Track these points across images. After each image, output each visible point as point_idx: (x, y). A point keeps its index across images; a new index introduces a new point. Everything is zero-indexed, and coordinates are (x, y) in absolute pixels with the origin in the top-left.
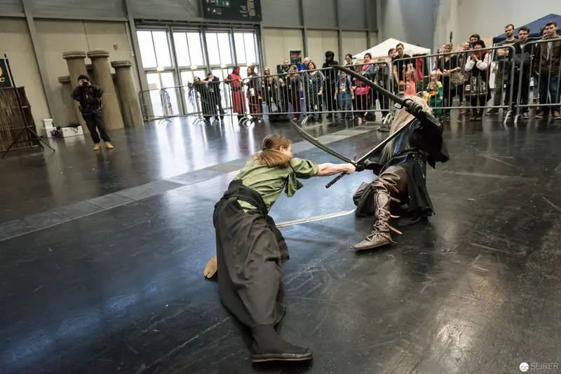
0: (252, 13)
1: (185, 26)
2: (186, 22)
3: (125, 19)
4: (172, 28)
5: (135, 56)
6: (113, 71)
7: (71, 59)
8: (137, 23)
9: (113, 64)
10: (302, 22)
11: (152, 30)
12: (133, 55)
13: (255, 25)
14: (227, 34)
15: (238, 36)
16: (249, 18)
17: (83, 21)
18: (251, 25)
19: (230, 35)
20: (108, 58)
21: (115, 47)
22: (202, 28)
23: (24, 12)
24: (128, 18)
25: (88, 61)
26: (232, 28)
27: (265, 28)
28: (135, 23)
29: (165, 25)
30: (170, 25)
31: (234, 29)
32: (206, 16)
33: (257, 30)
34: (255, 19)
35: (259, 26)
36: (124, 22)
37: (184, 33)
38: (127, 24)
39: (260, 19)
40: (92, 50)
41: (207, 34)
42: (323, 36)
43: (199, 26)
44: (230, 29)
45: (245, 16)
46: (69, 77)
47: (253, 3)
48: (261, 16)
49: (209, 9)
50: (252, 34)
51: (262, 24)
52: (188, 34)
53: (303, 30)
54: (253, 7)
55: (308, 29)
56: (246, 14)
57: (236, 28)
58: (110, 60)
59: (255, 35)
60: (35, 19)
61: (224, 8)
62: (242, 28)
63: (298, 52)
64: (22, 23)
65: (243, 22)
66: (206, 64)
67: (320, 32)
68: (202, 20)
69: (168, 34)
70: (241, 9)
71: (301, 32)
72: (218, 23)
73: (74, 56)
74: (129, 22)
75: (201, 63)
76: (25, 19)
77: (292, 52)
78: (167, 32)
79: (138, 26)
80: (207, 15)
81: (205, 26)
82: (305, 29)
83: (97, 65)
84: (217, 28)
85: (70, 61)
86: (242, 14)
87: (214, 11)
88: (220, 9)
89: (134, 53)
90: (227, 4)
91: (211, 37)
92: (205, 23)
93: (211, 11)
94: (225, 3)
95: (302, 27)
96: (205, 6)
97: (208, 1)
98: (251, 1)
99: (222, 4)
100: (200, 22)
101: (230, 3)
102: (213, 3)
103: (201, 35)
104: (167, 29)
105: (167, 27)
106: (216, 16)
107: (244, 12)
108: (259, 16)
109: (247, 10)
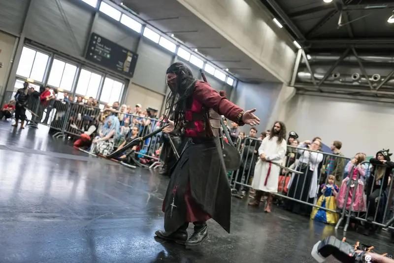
0: (126, 70)
1: (67, 58)
3: (18, 35)
4: (55, 55)
5: (12, 64)
8: (27, 41)
11: (37, 50)
12: (12, 62)
13: (126, 79)
14: (100, 76)
15: (109, 81)
16: (123, 72)
18: (122, 77)
19: (103, 78)
22: (81, 65)
24: (20, 35)
26: (106, 74)
27: (133, 83)
28: (25, 40)
29: (50, 51)
30: (54, 53)
31: (107, 75)
32: (86, 58)
33: (126, 82)
34: (126, 74)
35: (128, 81)
36: (16, 37)
37: (64, 63)
38: (17, 39)
39: (132, 76)
41: (83, 70)
43: (79, 63)
44: (104, 74)
45: (119, 69)
47: (129, 64)
48: (133, 74)
49: (91, 54)
50: (121, 84)
51: (132, 80)
52: (67, 64)
53: (165, 96)
54: (129, 66)
56: (120, 68)
57: (109, 75)
59: (124, 86)
61: (104, 58)
62: (113, 76)
63: (155, 111)
65: (116, 73)
66: (72, 91)
68: (83, 59)
69: (50, 58)
70: (119, 64)
71: (162, 97)
72: (95, 66)
74: (19, 38)
75: (69, 89)
79: (26, 44)
80: (88, 57)
81: (83, 64)
84: (93, 69)
86: (117, 67)
87: (95, 57)
88: (101, 57)
89: (13, 61)
90: (108, 56)
91: (84, 72)
92: (84, 62)
93: (93, 56)
94: (107, 55)
95: (164, 94)
96: (90, 50)
97: (93, 48)
98: (128, 62)
99: (104, 54)
100: (80, 60)
101: (111, 56)
102: (96, 51)
103: (78, 69)
104: (50, 55)
105: (51, 53)
106: (95, 61)
107: (119, 66)
108: (131, 73)
109: (123, 66)
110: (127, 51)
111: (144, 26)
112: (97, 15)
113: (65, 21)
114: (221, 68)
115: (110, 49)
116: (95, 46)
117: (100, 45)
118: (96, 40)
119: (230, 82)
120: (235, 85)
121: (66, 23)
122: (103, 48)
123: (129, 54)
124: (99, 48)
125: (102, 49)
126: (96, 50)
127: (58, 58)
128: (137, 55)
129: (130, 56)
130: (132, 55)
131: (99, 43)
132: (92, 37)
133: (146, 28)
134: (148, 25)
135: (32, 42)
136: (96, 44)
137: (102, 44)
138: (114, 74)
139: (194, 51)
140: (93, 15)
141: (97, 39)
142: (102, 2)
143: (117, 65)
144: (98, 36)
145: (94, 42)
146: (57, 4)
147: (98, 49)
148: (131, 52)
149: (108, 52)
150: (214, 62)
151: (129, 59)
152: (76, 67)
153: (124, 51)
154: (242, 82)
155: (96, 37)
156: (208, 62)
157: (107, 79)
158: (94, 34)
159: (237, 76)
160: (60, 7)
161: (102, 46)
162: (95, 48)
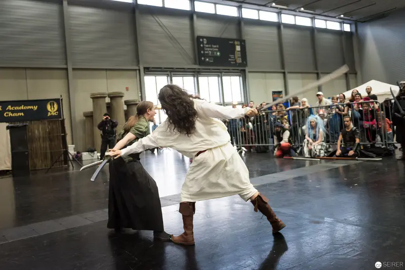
0: (239, 61)
1: (182, 72)
2: (184, 69)
3: (137, 68)
4: (172, 73)
5: (141, 97)
6: (125, 107)
7: (96, 98)
8: (146, 70)
9: (126, 103)
10: (283, 66)
11: (155, 75)
12: (140, 95)
13: (242, 70)
14: (217, 78)
15: (226, 79)
16: (236, 64)
17: (106, 70)
18: (237, 70)
19: (220, 78)
20: (123, 98)
21: (127, 89)
22: (196, 73)
23: (66, 64)
24: (139, 66)
25: (108, 100)
26: (221, 72)
27: (249, 72)
28: (144, 70)
29: (167, 71)
30: (170, 71)
31: (223, 74)
32: (200, 64)
33: (243, 74)
34: (240, 65)
35: (244, 71)
36: (136, 70)
37: (181, 78)
38: (138, 71)
39: (246, 65)
40: (111, 91)
41: (200, 78)
42: (303, 79)
43: (194, 72)
44: (220, 74)
45: (232, 63)
46: (92, 113)
47: (240, 53)
48: (246, 62)
49: (203, 58)
50: (238, 78)
51: (247, 70)
52: (184, 78)
53: (284, 73)
54: (240, 56)
55: (288, 72)
57: (225, 72)
58: (124, 99)
59: (241, 78)
60: (74, 69)
61: (216, 58)
62: (229, 73)
63: (280, 92)
64: (64, 72)
65: (231, 68)
67: (300, 75)
68: (196, 67)
69: (169, 78)
70: (230, 58)
71: (282, 75)
72: (209, 69)
73: (99, 96)
74: (139, 70)
76: (66, 69)
77: (274, 93)
78: (168, 77)
79: (146, 73)
80: (201, 63)
81: (198, 72)
82: (286, 73)
83: (114, 104)
84: (208, 72)
85: (95, 100)
87: (207, 59)
88: (212, 58)
89: (141, 94)
90: (218, 54)
91: (202, 79)
92: (199, 69)
93: (205, 60)
94: (216, 53)
95: (283, 71)
96: (200, 55)
97: (202, 52)
98: (238, 51)
99: (214, 54)
100: (195, 69)
101: (221, 53)
102: (207, 54)
103: (195, 78)
104: (168, 74)
105: (168, 73)
106: (208, 64)
107: (232, 60)
108: (244, 62)
109: (235, 58)
110: (234, 40)
111: (240, 8)
112: (195, 17)
113: (170, 37)
114: (335, 17)
115: (218, 46)
116: (203, 49)
117: (207, 46)
118: (203, 43)
119: (347, 28)
120: (354, 30)
121: (172, 38)
122: (212, 47)
123: (236, 43)
124: (207, 49)
125: (211, 49)
126: (206, 52)
127: (176, 75)
128: (244, 41)
129: (238, 45)
130: (239, 43)
131: (206, 44)
132: (197, 41)
133: (243, 9)
134: (244, 5)
135: (150, 69)
136: (204, 47)
137: (209, 45)
138: (228, 70)
139: (300, 12)
140: (191, 19)
141: (203, 41)
142: (196, 2)
143: (229, 60)
144: (203, 37)
145: (202, 45)
146: (158, 23)
147: (207, 51)
148: (237, 40)
149: (217, 50)
150: (326, 14)
151: (238, 48)
152: (192, 78)
153: (230, 42)
154: (362, 22)
155: (201, 40)
156: (317, 17)
157: (223, 78)
158: (199, 37)
159: (355, 18)
160: (161, 24)
161: (210, 46)
162: (204, 51)
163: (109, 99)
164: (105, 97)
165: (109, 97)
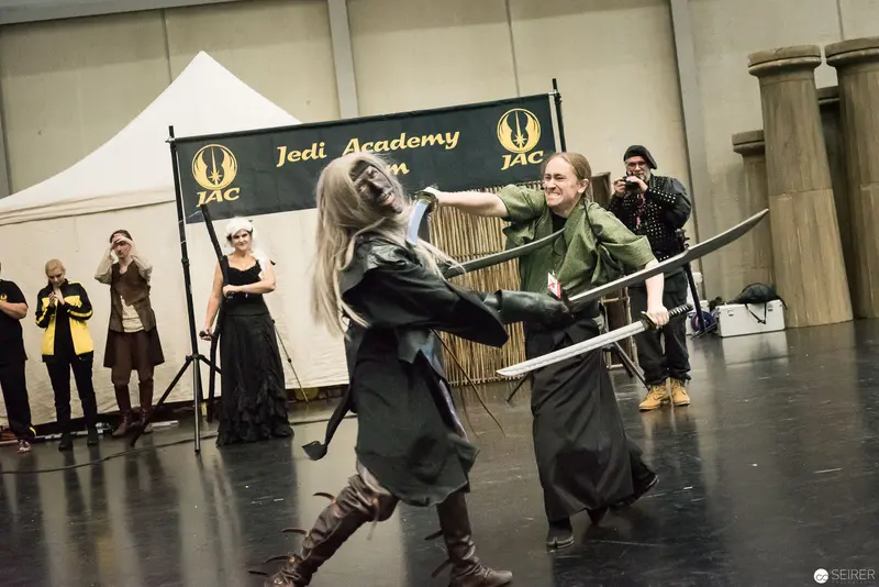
7: (773, 73)
25: (826, 77)
46: (761, 133)
73: (779, 63)
83: (851, 87)
85: (770, 80)
163: (833, 70)
164: (813, 66)
165: (829, 63)
